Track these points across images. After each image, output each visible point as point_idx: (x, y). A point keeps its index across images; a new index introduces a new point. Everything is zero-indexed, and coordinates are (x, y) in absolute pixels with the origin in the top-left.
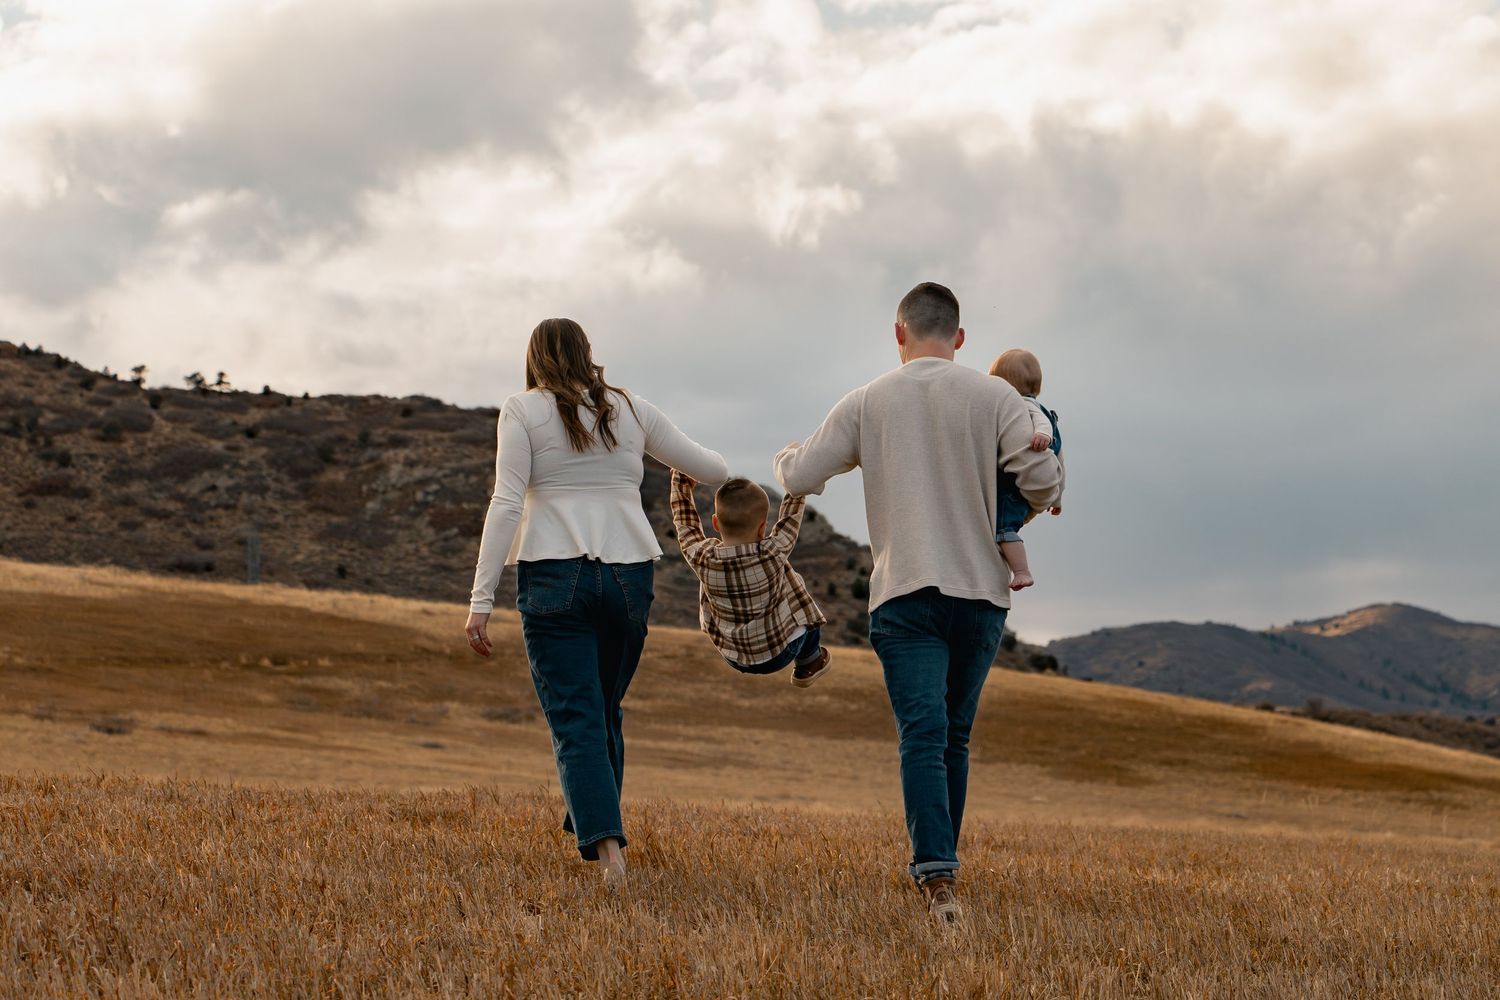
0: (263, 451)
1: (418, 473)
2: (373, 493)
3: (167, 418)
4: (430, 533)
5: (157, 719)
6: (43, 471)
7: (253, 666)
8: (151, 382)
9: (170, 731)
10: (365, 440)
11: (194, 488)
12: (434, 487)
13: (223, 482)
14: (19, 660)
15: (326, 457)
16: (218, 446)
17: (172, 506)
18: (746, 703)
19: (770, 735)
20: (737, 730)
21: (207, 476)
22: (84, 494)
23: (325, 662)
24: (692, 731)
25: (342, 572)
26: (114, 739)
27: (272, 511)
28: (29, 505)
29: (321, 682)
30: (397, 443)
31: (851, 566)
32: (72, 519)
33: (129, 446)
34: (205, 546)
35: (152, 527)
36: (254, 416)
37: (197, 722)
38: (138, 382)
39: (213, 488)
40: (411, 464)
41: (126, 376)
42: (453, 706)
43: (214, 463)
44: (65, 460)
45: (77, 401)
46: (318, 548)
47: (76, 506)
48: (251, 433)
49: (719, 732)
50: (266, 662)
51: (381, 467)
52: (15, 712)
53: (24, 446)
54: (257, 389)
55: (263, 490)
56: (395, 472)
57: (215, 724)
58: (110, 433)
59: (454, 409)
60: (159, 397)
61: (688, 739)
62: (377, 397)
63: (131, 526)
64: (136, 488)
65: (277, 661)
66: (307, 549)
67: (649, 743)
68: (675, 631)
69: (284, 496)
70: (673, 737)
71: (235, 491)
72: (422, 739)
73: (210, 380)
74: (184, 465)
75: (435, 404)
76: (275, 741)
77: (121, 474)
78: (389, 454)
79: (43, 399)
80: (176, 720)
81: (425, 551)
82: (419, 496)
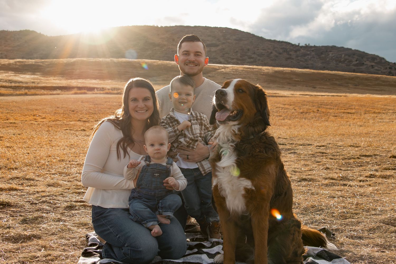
0: (314, 53)
1: (333, 55)
2: (328, 58)
3: (303, 49)
4: (335, 62)
5: (318, 87)
6: (288, 56)
7: (326, 80)
8: (301, 45)
9: (321, 88)
10: (327, 51)
11: (306, 58)
12: (335, 57)
13: (310, 57)
14: (302, 80)
15: (322, 53)
16: (309, 53)
17: (303, 60)
18: (383, 83)
19: (386, 87)
20: (383, 87)
21: (307, 56)
22: (293, 59)
23: (334, 80)
24: (377, 87)
25: (324, 67)
26: (315, 89)
27: (316, 60)
28: (287, 60)
29: (334, 82)
30: (330, 51)
31: (389, 65)
32: (292, 62)
33: (298, 53)
34: (307, 65)
35: (301, 63)
36: (313, 49)
37: (323, 87)
38: (299, 45)
39: (308, 58)
40: (332, 54)
41: (297, 44)
42: (349, 84)
43: (308, 55)
44: (291, 55)
45: (292, 48)
46: (321, 64)
47: (292, 60)
48: (313, 51)
49: (381, 87)
50: (328, 80)
51: (329, 55)
52: (303, 86)
53: (286, 53)
54: (313, 45)
55: (314, 58)
56: (330, 55)
57: (325, 87)
58: (296, 51)
59: (337, 47)
60: (302, 47)
61: (377, 88)
62: (328, 46)
63: (299, 62)
64: (299, 58)
65: (329, 80)
66: (320, 65)
67: (372, 88)
68: (375, 75)
69: (317, 58)
70: (375, 87)
71: (311, 58)
72: (347, 88)
73: (308, 44)
74: (305, 55)
75: (335, 47)
76: (332, 89)
77: (297, 56)
78: (330, 53)
79: (288, 48)
80: (321, 87)
81: (334, 64)
82: (333, 58)
